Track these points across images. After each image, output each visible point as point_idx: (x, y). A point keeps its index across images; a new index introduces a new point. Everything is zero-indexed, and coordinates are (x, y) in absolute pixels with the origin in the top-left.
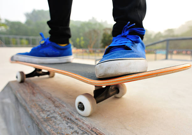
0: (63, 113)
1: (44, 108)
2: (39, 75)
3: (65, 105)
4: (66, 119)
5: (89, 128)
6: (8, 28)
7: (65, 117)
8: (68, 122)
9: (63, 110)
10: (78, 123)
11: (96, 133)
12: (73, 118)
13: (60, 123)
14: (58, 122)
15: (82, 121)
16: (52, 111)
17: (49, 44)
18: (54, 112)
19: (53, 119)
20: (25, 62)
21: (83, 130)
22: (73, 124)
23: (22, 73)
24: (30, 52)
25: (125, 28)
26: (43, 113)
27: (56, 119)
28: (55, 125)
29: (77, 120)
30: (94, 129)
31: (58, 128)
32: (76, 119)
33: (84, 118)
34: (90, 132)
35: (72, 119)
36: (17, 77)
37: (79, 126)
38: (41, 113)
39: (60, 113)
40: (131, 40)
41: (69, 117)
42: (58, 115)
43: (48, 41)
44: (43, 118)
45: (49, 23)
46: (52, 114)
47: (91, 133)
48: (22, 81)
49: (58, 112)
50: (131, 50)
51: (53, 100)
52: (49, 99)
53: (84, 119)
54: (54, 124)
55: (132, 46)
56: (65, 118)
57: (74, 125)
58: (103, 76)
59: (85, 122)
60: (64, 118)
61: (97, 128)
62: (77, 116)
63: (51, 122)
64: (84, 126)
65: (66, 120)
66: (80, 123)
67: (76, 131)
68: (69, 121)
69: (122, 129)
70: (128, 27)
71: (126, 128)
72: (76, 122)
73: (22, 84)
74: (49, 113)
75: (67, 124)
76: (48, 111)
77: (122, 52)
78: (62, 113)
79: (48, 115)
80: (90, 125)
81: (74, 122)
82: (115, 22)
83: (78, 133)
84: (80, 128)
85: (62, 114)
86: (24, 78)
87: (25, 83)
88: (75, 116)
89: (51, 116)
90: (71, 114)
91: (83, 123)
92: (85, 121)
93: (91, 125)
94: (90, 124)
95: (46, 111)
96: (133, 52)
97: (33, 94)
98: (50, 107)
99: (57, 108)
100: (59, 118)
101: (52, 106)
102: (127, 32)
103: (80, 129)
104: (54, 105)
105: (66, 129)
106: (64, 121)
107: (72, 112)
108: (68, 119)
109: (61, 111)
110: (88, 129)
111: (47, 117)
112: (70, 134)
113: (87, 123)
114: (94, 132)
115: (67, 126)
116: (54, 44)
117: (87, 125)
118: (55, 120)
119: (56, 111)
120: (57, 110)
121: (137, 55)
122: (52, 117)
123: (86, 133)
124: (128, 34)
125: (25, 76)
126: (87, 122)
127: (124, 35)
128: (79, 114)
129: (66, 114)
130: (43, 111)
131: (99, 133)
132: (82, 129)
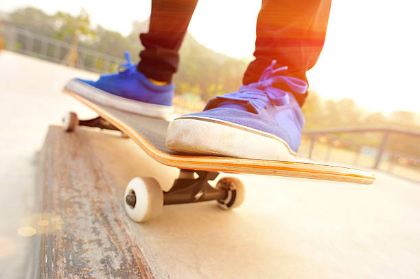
0: (101, 202)
1: (74, 183)
2: (103, 127)
3: (113, 190)
4: (98, 215)
5: (127, 243)
6: (98, 39)
7: (100, 210)
8: (97, 221)
9: (104, 197)
10: (114, 229)
11: (133, 256)
12: (111, 217)
13: (81, 218)
14: (81, 214)
15: (124, 226)
16: (83, 193)
17: (133, 74)
18: (87, 196)
19: (76, 206)
20: (82, 96)
21: (114, 243)
22: (105, 226)
23: (74, 115)
24: (98, 81)
25: (267, 71)
26: (67, 192)
27: (80, 208)
28: (72, 217)
29: (115, 223)
30: (134, 249)
31: (74, 224)
32: (116, 220)
33: (132, 222)
34: (123, 251)
35: (109, 218)
36: (63, 120)
37: (112, 233)
38: (64, 189)
39: (96, 200)
40: (268, 97)
41: (106, 214)
42: (91, 202)
43: (134, 70)
44: (59, 199)
45: (143, 37)
46: (80, 197)
47: (124, 254)
48: (70, 130)
49: (92, 198)
50: (256, 113)
51: (100, 174)
52: (95, 171)
53: (130, 224)
54: (71, 215)
55: (265, 108)
56: (97, 211)
57: (105, 229)
58: (173, 145)
59: (127, 231)
60: (95, 211)
61: (142, 250)
62: (121, 216)
63: (69, 210)
64: (121, 238)
65: (96, 216)
66: (117, 230)
67: (100, 240)
68: (101, 219)
69: (189, 267)
70: (274, 71)
71: (198, 269)
72: (112, 226)
73: (68, 134)
74: (75, 194)
75: (93, 223)
76: (78, 191)
77: (235, 111)
78: (98, 202)
79: (73, 197)
80: (132, 239)
81: (108, 223)
82: (254, 58)
83: (100, 245)
84: (111, 237)
85: (98, 204)
86: (75, 125)
87: (73, 135)
88: (117, 213)
89: (77, 199)
90: (113, 208)
91: (124, 230)
92: (129, 228)
93: (135, 239)
94: (135, 237)
95: (75, 189)
96: (259, 118)
97: (74, 155)
98: (85, 186)
99: (96, 191)
100: (87, 208)
101: (91, 184)
102: (269, 82)
103: (109, 240)
104: (94, 184)
105: (85, 230)
106: (92, 215)
107: (118, 206)
108: (102, 215)
109: (99, 198)
110: (124, 244)
111: (69, 199)
112: (86, 241)
113: (129, 233)
114: (131, 253)
115: (91, 225)
116: (142, 76)
117: (127, 237)
118: (78, 210)
119: (91, 194)
120: (94, 194)
121: (261, 126)
122: (76, 203)
123: (116, 250)
124: (269, 86)
125: (77, 122)
126: (133, 232)
127: (261, 85)
128: (127, 214)
129: (103, 206)
130: (70, 186)
131: (139, 259)
132: (112, 241)
